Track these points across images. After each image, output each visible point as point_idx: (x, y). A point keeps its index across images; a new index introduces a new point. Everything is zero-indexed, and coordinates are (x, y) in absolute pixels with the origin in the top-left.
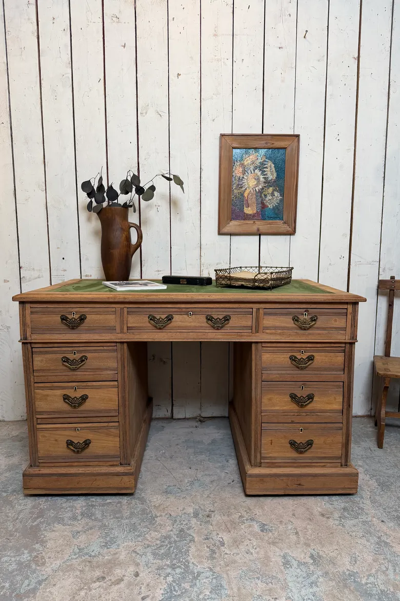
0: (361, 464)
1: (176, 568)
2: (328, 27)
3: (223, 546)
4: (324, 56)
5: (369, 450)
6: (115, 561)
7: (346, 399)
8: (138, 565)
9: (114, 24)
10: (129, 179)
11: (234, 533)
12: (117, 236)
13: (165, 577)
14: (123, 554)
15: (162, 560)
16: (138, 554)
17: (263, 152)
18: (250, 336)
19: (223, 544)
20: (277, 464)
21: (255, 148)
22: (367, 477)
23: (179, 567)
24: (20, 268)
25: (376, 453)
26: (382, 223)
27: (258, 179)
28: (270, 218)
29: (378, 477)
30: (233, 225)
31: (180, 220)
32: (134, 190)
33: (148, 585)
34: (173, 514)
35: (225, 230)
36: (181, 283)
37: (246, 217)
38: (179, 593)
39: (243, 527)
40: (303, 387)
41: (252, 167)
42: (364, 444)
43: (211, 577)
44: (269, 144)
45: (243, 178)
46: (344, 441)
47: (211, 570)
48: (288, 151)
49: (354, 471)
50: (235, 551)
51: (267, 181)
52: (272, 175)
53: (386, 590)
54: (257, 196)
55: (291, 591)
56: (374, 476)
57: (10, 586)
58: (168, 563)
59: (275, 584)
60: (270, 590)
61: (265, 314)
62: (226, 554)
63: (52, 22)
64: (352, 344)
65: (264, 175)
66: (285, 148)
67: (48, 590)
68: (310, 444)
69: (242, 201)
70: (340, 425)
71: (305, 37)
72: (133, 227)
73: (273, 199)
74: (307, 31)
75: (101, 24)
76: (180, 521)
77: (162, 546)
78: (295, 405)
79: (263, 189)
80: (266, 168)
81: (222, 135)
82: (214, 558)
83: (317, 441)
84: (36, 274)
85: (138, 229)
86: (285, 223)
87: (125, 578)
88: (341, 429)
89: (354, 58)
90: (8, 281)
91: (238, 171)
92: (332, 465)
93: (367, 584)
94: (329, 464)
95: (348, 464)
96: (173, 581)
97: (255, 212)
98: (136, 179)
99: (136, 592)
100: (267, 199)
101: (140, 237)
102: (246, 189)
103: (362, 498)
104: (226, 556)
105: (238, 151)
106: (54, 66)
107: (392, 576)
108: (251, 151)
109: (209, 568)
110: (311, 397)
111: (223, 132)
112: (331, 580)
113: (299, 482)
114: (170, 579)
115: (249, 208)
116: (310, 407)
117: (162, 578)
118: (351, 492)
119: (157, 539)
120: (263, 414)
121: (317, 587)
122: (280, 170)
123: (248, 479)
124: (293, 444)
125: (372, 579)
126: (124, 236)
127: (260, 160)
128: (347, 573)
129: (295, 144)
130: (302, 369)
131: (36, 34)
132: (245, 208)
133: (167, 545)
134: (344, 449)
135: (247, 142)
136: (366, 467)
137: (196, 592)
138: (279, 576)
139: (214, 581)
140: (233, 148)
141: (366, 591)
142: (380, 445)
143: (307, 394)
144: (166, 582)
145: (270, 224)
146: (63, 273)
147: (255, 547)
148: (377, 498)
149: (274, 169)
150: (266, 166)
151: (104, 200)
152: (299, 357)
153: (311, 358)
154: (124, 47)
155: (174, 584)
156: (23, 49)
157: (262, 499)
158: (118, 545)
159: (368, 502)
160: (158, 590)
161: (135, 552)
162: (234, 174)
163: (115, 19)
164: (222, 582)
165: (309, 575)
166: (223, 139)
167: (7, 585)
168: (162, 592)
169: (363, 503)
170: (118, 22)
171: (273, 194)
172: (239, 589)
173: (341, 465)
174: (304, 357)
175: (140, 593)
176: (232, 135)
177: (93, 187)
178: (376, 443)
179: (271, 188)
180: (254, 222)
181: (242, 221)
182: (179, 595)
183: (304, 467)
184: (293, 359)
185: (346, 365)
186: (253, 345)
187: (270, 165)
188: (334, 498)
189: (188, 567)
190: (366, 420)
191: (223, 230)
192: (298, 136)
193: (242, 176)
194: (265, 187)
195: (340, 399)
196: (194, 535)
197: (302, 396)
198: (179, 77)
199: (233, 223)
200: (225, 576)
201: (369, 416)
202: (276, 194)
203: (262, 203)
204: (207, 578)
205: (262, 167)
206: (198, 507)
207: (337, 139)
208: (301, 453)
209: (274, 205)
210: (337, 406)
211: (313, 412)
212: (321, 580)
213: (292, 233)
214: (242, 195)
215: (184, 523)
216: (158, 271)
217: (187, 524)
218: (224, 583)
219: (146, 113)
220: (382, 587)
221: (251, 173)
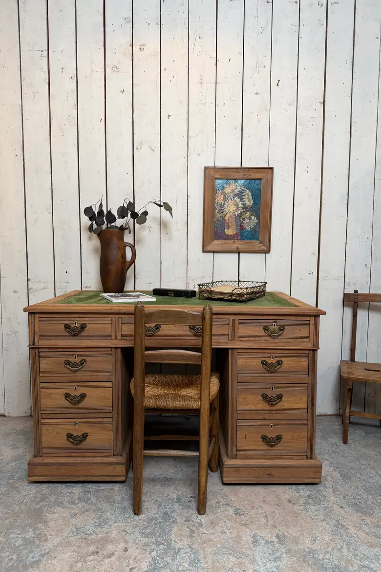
0: (327, 458)
1: (160, 545)
2: (297, 76)
3: (202, 527)
4: (294, 101)
5: (335, 446)
6: (107, 538)
7: (310, 400)
8: (127, 542)
9: (115, 73)
10: (126, 206)
11: (211, 516)
12: (114, 253)
13: (151, 552)
14: (115, 532)
15: (148, 538)
16: (127, 533)
17: (241, 182)
18: (227, 343)
19: (201, 525)
20: (249, 457)
21: (235, 179)
22: (331, 469)
23: (163, 544)
24: (28, 280)
25: (340, 448)
26: (346, 244)
27: (237, 205)
28: (247, 238)
29: (341, 469)
30: (216, 244)
31: (170, 239)
32: (129, 214)
33: (135, 559)
34: (159, 499)
35: (209, 248)
36: (169, 295)
37: (228, 237)
38: (162, 565)
39: (219, 511)
40: (273, 388)
41: (232, 195)
42: (332, 440)
43: (190, 553)
44: (247, 176)
45: (224, 204)
46: (309, 436)
47: (190, 547)
48: (264, 181)
49: (319, 463)
50: (212, 531)
51: (245, 207)
52: (249, 201)
53: (339, 564)
54: (236, 220)
55: (258, 564)
56: (337, 468)
57: (17, 558)
58: (153, 540)
59: (245, 559)
60: (240, 563)
61: (240, 324)
62: (203, 533)
63: (61, 71)
64: (315, 351)
65: (243, 202)
66: (261, 179)
67: (50, 562)
68: (279, 438)
69: (223, 223)
70: (306, 422)
71: (277, 85)
72: (127, 246)
73: (250, 222)
74: (279, 80)
75: (104, 73)
76: (165, 506)
77: (148, 526)
78: (266, 404)
79: (241, 213)
80: (244, 195)
81: (206, 168)
82: (194, 537)
83: (286, 436)
84: (42, 285)
85: (133, 248)
86: (261, 243)
87: (116, 553)
88: (306, 425)
89: (320, 102)
90: (17, 292)
91: (220, 199)
92: (299, 457)
93: (323, 559)
94: (296, 457)
95: (313, 456)
96: (157, 556)
97: (235, 233)
98: (131, 205)
99: (125, 564)
100: (245, 222)
101: (134, 254)
102: (227, 214)
103: (325, 487)
104: (204, 535)
105: (220, 181)
106: (63, 107)
107: (345, 553)
108: (231, 181)
109: (188, 545)
110: (280, 397)
111: (207, 165)
112: (293, 556)
113: (269, 473)
114: (154, 554)
115: (230, 230)
116: (279, 405)
117: (148, 553)
118: (315, 482)
119: (144, 521)
120: (238, 412)
121: (281, 561)
122: (256, 197)
123: (225, 469)
124: (264, 438)
125: (328, 556)
126: (120, 254)
127: (239, 189)
128: (307, 550)
129: (270, 175)
130: (272, 372)
131: (47, 81)
132: (226, 230)
133: (153, 526)
134: (309, 444)
135: (228, 174)
136: (332, 460)
137: (176, 565)
138: (249, 552)
139: (192, 556)
140: (216, 179)
141: (322, 565)
142: (345, 441)
143: (277, 394)
144: (151, 556)
145: (247, 243)
146: (65, 285)
147: (228, 528)
148: (338, 487)
149: (251, 197)
150: (244, 194)
151: (103, 223)
152: (269, 362)
153: (279, 363)
154: (123, 92)
155: (158, 558)
156: (36, 94)
157: (237, 487)
158: (110, 525)
159: (331, 491)
160: (144, 563)
161: (125, 531)
162: (216, 201)
163: (115, 69)
164: (199, 557)
165: (273, 552)
166: (207, 171)
167: (15, 557)
168: (147, 564)
169: (326, 492)
170: (118, 72)
171: (250, 218)
172: (213, 563)
173: (307, 458)
174: (274, 362)
175: (128, 565)
176: (215, 168)
177: (94, 212)
178: (342, 439)
179: (249, 213)
180: (234, 242)
181: (224, 241)
182: (162, 567)
183: (274, 459)
184: (264, 363)
185: (310, 369)
186: (230, 351)
187: (248, 193)
188: (300, 487)
189: (169, 544)
190: (334, 418)
191: (207, 248)
192: (272, 169)
193: (223, 202)
194: (243, 212)
195: (305, 399)
196: (177, 518)
197: (272, 396)
198: (170, 117)
199: (216, 242)
200: (202, 552)
201: (336, 415)
202: (253, 218)
203: (241, 226)
204: (186, 553)
205: (240, 195)
206: (180, 494)
207: (306, 171)
208: (272, 446)
209: (251, 228)
210: (303, 405)
211: (282, 410)
212: (284, 556)
213: (268, 251)
214: (224, 218)
215: (169, 507)
216: (150, 283)
217: (170, 508)
218: (201, 558)
219: (141, 148)
220: (336, 562)
221: (231, 200)
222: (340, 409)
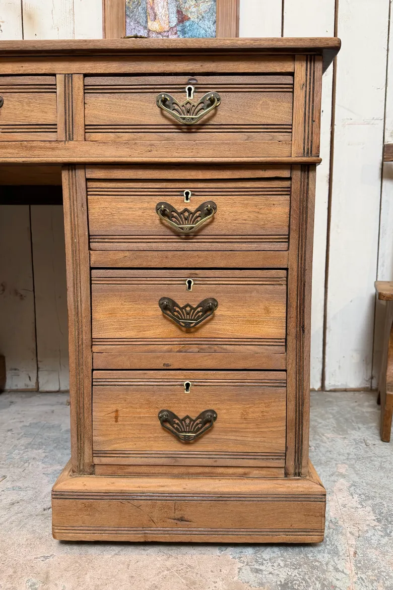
0: (343, 471)
5: (364, 445)
7: (293, 313)
18: (52, 149)
20: (130, 469)
22: (354, 501)
25: (377, 451)
26: (388, 50)
29: (378, 500)
40: (190, 282)
42: (356, 435)
46: (292, 415)
49: (316, 489)
56: (368, 498)
61: (87, 89)
64: (309, 167)
68: (208, 420)
69: (143, 8)
70: (282, 375)
73: (197, 6)
78: (172, 328)
83: (227, 414)
88: (284, 384)
92: (264, 472)
94: (256, 472)
95: (303, 471)
97: (167, 29)
103: (335, 552)
110: (209, 308)
113: (178, 514)
115: (157, 23)
116: (207, 330)
118: (308, 539)
120: (95, 349)
123: (55, 502)
124: (167, 420)
130: (188, 236)
132: (149, 22)
134: (291, 435)
136: (356, 479)
142: (385, 437)
143: (201, 299)
148: (373, 554)
152: (180, 208)
153: (208, 211)
157: (94, 551)
159: (348, 566)
169: (337, 570)
173: (286, 474)
174: (192, 208)
178: (377, 432)
183: (197, 475)
184: (165, 212)
185: (293, 227)
186: (65, 175)
188: (267, 553)
195: (279, 311)
197: (188, 305)
201: (368, 390)
203: (179, 12)
208: (187, 441)
210: (273, 328)
211: (213, 343)
222: (372, 378)
